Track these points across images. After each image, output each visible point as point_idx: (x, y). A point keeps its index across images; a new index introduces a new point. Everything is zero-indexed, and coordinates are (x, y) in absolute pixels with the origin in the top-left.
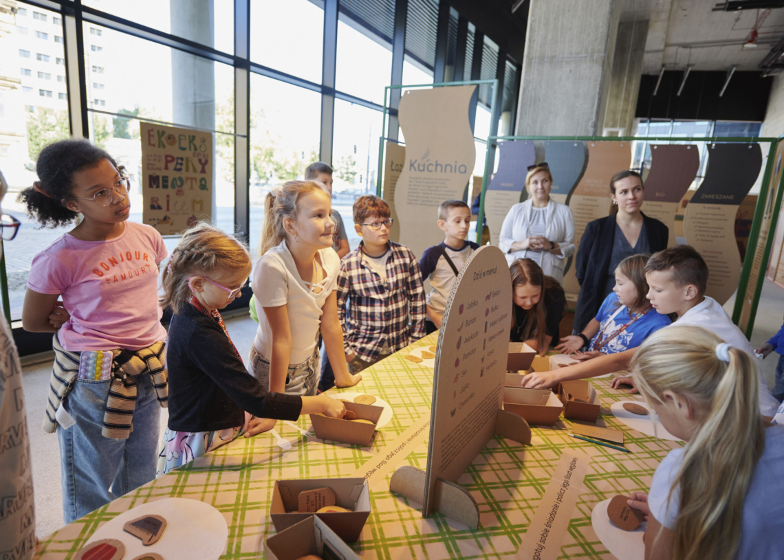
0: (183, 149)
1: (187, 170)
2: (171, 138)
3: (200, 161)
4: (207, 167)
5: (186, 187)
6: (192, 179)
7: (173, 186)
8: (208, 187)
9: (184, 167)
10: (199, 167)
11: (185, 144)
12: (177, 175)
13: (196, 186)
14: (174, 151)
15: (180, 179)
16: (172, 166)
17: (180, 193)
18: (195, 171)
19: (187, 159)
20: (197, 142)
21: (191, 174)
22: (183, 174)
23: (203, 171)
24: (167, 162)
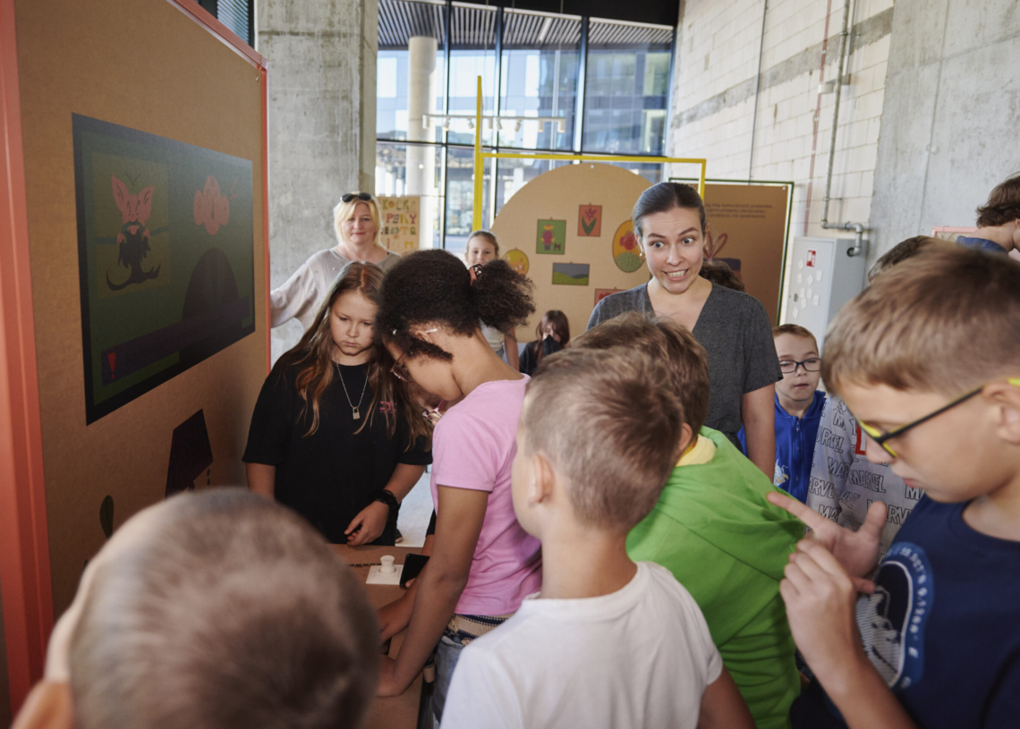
0: (399, 209)
1: (402, 222)
2: (391, 203)
3: (411, 216)
4: (416, 220)
5: (401, 233)
6: (405, 228)
7: (392, 233)
8: (417, 232)
9: (399, 221)
10: (410, 220)
11: (401, 206)
12: (395, 226)
13: (408, 232)
14: (393, 211)
15: (397, 229)
16: (391, 220)
17: (396, 237)
18: (407, 222)
19: (402, 216)
20: (409, 204)
21: (404, 225)
22: (399, 225)
23: (413, 222)
24: (388, 218)
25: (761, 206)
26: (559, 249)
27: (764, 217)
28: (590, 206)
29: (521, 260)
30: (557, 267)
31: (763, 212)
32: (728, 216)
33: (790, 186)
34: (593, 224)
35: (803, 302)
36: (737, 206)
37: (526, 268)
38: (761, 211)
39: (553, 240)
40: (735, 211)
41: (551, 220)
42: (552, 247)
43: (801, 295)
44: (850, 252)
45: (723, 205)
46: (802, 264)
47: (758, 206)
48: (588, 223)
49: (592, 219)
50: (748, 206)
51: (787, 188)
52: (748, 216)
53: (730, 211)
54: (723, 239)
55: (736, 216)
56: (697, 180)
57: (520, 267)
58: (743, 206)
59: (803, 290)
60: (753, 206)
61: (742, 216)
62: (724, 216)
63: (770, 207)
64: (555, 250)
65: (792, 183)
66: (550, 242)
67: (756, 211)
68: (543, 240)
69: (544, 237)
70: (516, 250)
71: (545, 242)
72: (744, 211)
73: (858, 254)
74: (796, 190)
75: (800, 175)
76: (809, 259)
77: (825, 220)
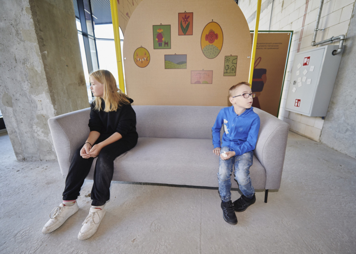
25: (277, 43)
26: (168, 46)
27: (278, 48)
28: (185, 13)
29: (145, 54)
30: (167, 58)
31: (278, 46)
32: (262, 48)
33: (291, 33)
34: (188, 26)
35: (299, 84)
36: (266, 43)
37: (148, 59)
38: (277, 46)
39: (163, 39)
40: (265, 46)
41: (161, 25)
42: (163, 44)
43: (299, 81)
44: (334, 53)
45: (260, 44)
46: (300, 65)
47: (275, 43)
48: (185, 26)
49: (187, 23)
50: (271, 43)
51: (290, 34)
52: (271, 48)
53: (263, 46)
54: (259, 59)
55: (266, 48)
56: (253, 31)
57: (145, 59)
58: (269, 44)
59: (300, 78)
60: (273, 44)
61: (268, 49)
62: (260, 48)
63: (281, 43)
64: (165, 46)
65: (292, 32)
66: (162, 41)
67: (275, 46)
68: (157, 39)
69: (158, 37)
70: (142, 47)
71: (158, 42)
72: (270, 46)
73: (339, 53)
74: (294, 36)
75: (296, 27)
76: (305, 62)
77: (314, 41)
